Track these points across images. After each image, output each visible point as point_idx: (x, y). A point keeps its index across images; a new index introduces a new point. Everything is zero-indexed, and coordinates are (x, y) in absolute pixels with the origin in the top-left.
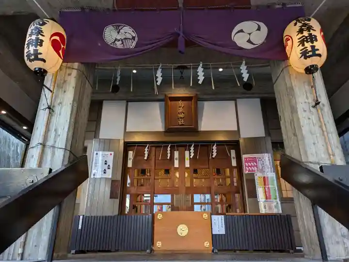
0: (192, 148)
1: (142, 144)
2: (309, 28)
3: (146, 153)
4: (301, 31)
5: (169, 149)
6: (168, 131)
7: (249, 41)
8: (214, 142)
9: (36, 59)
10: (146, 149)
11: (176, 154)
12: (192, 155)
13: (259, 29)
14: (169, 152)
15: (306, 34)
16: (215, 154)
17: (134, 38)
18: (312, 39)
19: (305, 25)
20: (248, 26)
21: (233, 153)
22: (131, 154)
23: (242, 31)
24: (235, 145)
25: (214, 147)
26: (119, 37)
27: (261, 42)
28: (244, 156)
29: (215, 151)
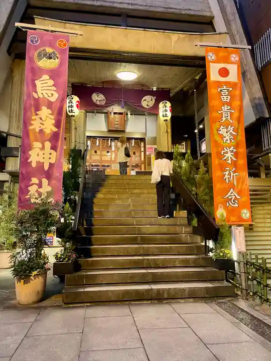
1: (96, 138)
2: (166, 107)
3: (97, 142)
4: (163, 107)
5: (109, 141)
6: (110, 131)
7: (147, 105)
8: (133, 138)
9: (72, 112)
10: (97, 140)
11: (113, 144)
13: (152, 100)
14: (109, 142)
16: (133, 144)
17: (104, 100)
18: (166, 111)
19: (164, 105)
20: (148, 98)
21: (142, 144)
22: (89, 142)
23: (145, 100)
24: (143, 140)
25: (133, 141)
26: (98, 99)
27: (152, 105)
28: (147, 146)
29: (133, 143)
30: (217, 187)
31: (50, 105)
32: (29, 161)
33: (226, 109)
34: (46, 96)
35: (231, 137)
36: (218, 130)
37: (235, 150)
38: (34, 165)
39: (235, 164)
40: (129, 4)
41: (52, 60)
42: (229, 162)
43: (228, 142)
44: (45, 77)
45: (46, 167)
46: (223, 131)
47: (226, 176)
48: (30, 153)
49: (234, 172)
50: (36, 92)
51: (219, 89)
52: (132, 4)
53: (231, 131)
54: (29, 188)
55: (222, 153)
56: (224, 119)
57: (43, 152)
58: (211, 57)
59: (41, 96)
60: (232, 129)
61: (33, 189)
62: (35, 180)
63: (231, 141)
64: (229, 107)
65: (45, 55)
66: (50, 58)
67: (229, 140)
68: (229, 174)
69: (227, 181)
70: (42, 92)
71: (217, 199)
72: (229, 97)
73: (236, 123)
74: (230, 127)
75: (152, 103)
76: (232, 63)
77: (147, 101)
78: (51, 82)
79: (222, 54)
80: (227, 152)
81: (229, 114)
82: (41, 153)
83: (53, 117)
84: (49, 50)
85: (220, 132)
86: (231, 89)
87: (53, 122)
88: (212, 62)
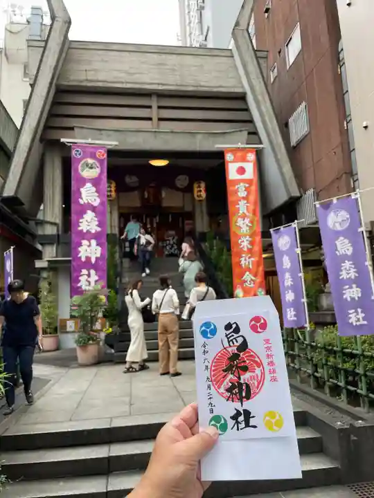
2: (200, 187)
5: (145, 217)
7: (182, 185)
8: (169, 213)
12: (158, 220)
13: (186, 179)
15: (198, 189)
17: (137, 181)
18: (201, 191)
19: (198, 185)
20: (182, 177)
21: (181, 219)
23: (179, 180)
25: (170, 216)
27: (186, 186)
28: (186, 222)
30: (236, 271)
31: (94, 209)
32: (79, 256)
34: (90, 202)
36: (236, 222)
37: (250, 239)
38: (83, 259)
39: (250, 251)
40: (159, 84)
41: (93, 170)
42: (245, 249)
44: (89, 185)
45: (93, 261)
48: (80, 249)
49: (249, 258)
50: (82, 199)
52: (161, 84)
54: (80, 278)
55: (239, 242)
56: (241, 212)
57: (91, 248)
58: (229, 157)
59: (86, 202)
61: (83, 279)
62: (84, 272)
64: (245, 202)
65: (87, 165)
66: (91, 168)
68: (245, 260)
70: (87, 198)
71: (236, 281)
72: (246, 193)
73: (251, 215)
75: (186, 183)
76: (248, 161)
78: (94, 189)
79: (239, 154)
80: (243, 241)
82: (88, 249)
83: (96, 219)
84: (90, 161)
85: (238, 224)
86: (247, 185)
87: (97, 223)
88: (231, 162)
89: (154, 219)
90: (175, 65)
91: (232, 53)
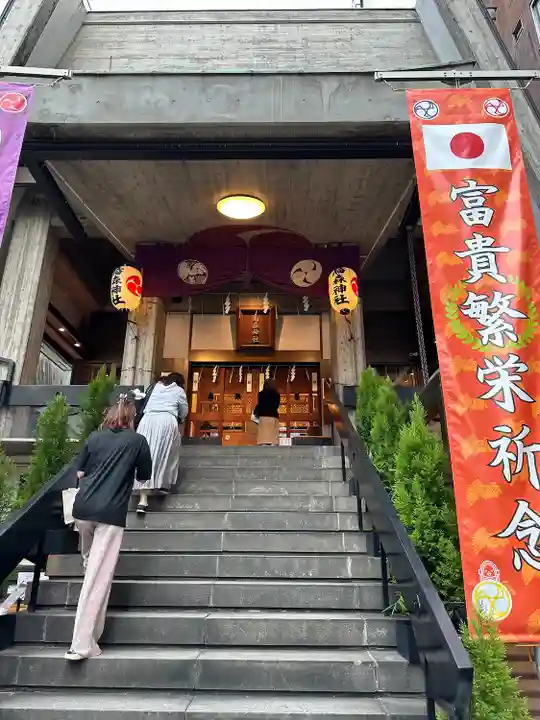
0: (268, 370)
1: (210, 365)
2: (342, 280)
3: (214, 374)
4: (336, 282)
5: (241, 370)
6: (239, 350)
7: (305, 281)
8: (291, 364)
10: (214, 371)
11: (249, 377)
12: (268, 377)
13: (314, 269)
14: (240, 374)
15: (339, 284)
17: (204, 274)
18: (343, 288)
19: (339, 276)
20: (305, 264)
21: (315, 376)
22: (196, 376)
23: (300, 270)
24: (315, 367)
25: (293, 370)
26: (191, 274)
27: (315, 281)
29: (293, 374)
30: (469, 494)
33: (480, 245)
35: (506, 326)
37: (523, 368)
42: (508, 405)
43: (499, 341)
46: (477, 309)
47: (504, 456)
49: (527, 442)
51: (455, 192)
53: (504, 308)
55: (481, 378)
56: (476, 274)
58: (421, 110)
60: (506, 303)
63: (505, 337)
64: (490, 241)
67: (499, 336)
68: (512, 448)
69: (507, 472)
71: (478, 539)
72: (489, 212)
74: (497, 295)
76: (491, 120)
77: (304, 274)
80: (495, 376)
81: (492, 257)
86: (492, 189)
88: (428, 123)
89: (262, 376)
90: (294, 41)
91: (417, 16)
